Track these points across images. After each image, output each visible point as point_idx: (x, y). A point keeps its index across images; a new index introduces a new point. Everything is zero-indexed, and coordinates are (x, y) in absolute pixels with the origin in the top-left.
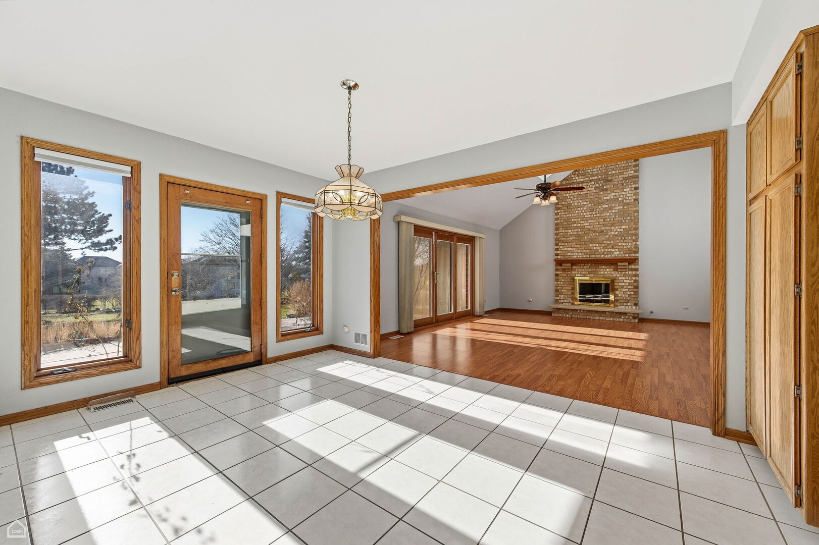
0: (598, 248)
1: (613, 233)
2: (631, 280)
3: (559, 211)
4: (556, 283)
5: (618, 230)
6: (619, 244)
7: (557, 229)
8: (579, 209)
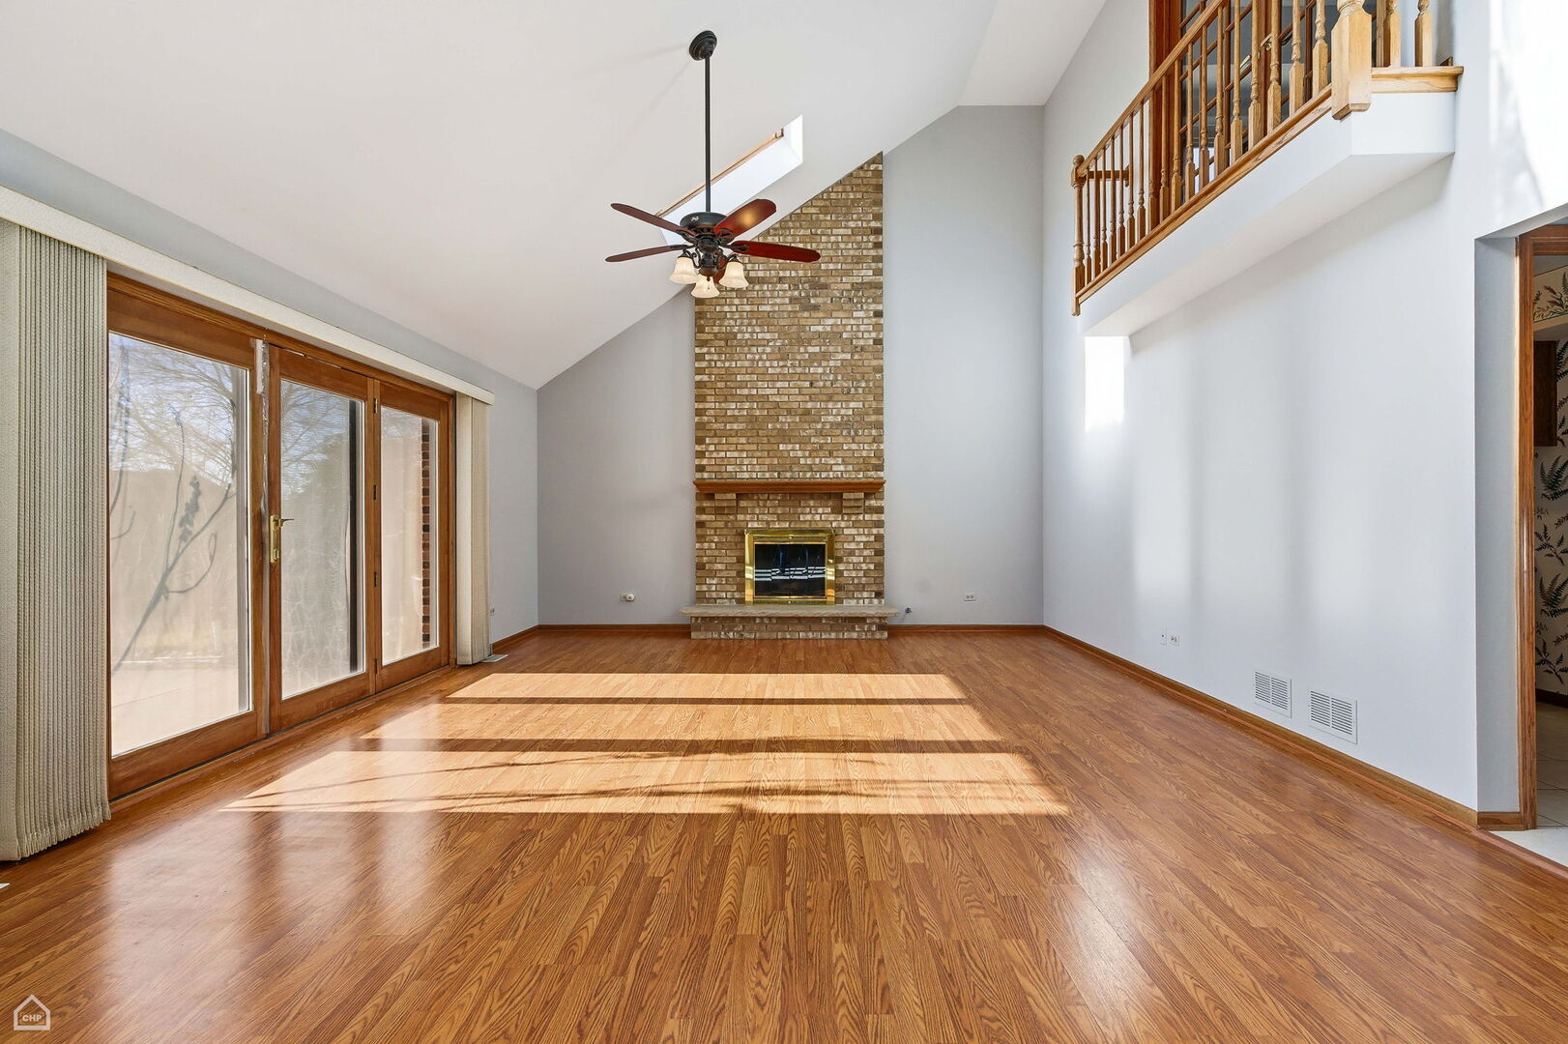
0: (800, 454)
1: (830, 418)
2: (868, 535)
3: (705, 350)
4: (698, 545)
5: (843, 412)
6: (845, 448)
7: (700, 398)
8: (754, 349)
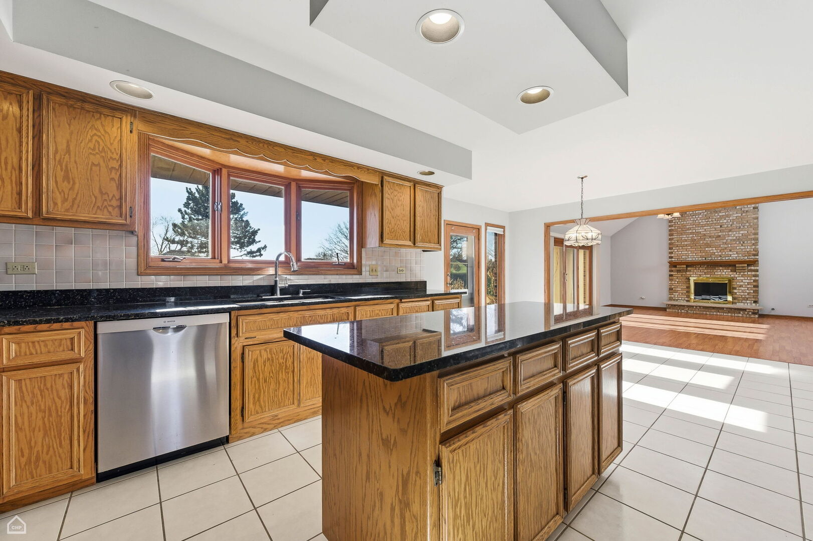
0: (715, 251)
1: (730, 238)
2: (750, 280)
4: (670, 282)
5: (737, 235)
6: (738, 248)
7: (671, 235)
8: (694, 217)
